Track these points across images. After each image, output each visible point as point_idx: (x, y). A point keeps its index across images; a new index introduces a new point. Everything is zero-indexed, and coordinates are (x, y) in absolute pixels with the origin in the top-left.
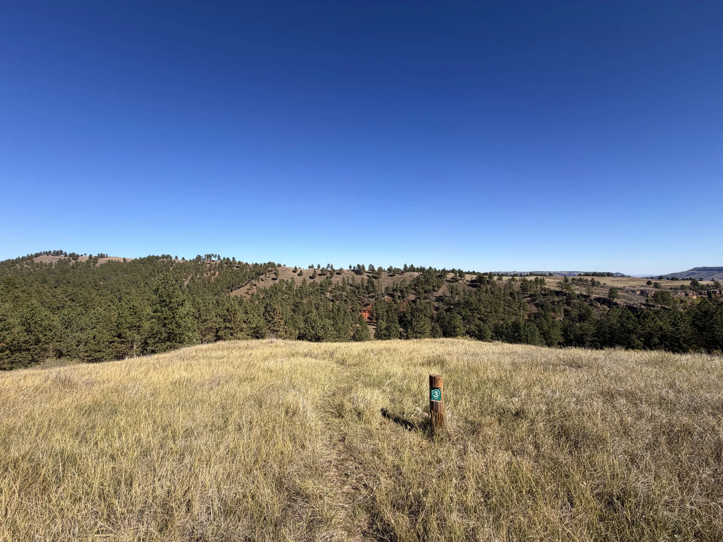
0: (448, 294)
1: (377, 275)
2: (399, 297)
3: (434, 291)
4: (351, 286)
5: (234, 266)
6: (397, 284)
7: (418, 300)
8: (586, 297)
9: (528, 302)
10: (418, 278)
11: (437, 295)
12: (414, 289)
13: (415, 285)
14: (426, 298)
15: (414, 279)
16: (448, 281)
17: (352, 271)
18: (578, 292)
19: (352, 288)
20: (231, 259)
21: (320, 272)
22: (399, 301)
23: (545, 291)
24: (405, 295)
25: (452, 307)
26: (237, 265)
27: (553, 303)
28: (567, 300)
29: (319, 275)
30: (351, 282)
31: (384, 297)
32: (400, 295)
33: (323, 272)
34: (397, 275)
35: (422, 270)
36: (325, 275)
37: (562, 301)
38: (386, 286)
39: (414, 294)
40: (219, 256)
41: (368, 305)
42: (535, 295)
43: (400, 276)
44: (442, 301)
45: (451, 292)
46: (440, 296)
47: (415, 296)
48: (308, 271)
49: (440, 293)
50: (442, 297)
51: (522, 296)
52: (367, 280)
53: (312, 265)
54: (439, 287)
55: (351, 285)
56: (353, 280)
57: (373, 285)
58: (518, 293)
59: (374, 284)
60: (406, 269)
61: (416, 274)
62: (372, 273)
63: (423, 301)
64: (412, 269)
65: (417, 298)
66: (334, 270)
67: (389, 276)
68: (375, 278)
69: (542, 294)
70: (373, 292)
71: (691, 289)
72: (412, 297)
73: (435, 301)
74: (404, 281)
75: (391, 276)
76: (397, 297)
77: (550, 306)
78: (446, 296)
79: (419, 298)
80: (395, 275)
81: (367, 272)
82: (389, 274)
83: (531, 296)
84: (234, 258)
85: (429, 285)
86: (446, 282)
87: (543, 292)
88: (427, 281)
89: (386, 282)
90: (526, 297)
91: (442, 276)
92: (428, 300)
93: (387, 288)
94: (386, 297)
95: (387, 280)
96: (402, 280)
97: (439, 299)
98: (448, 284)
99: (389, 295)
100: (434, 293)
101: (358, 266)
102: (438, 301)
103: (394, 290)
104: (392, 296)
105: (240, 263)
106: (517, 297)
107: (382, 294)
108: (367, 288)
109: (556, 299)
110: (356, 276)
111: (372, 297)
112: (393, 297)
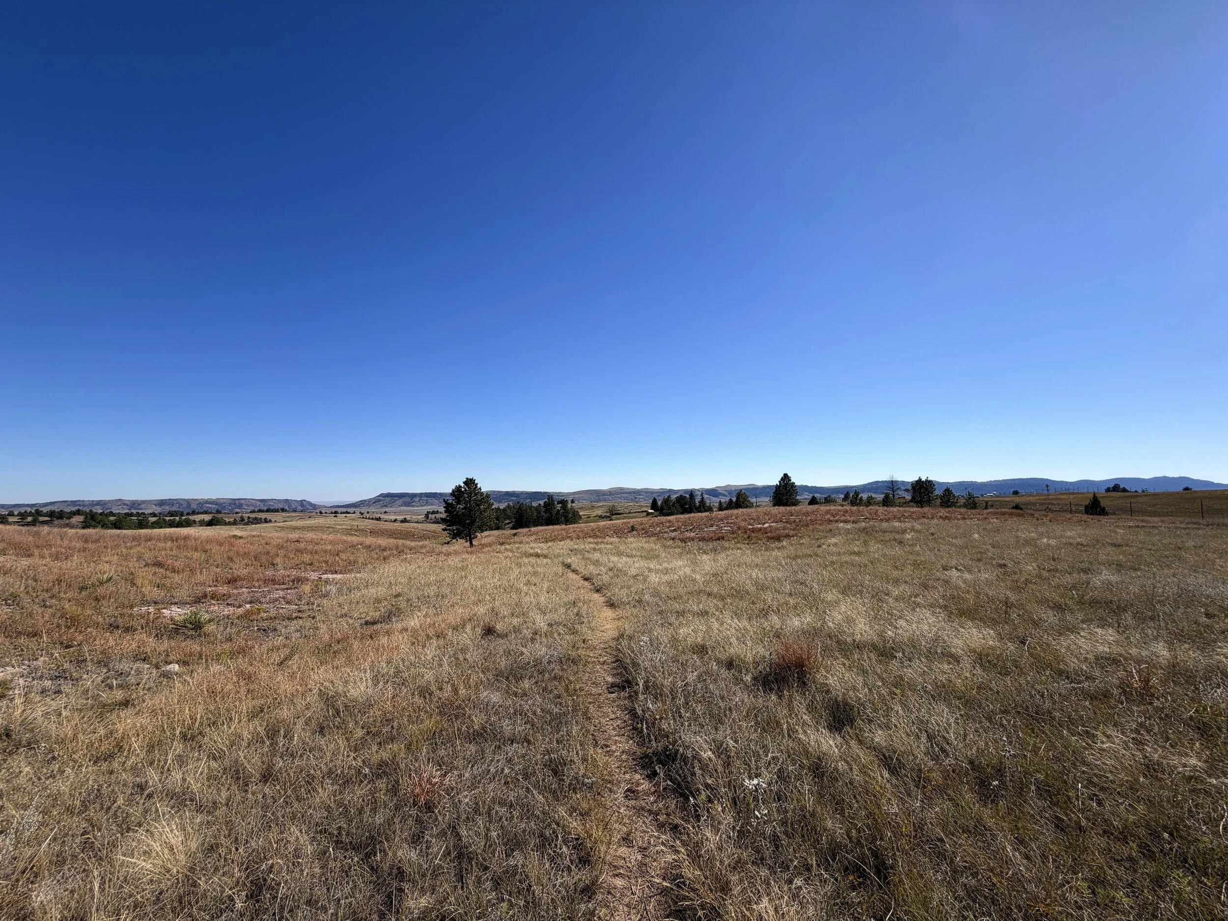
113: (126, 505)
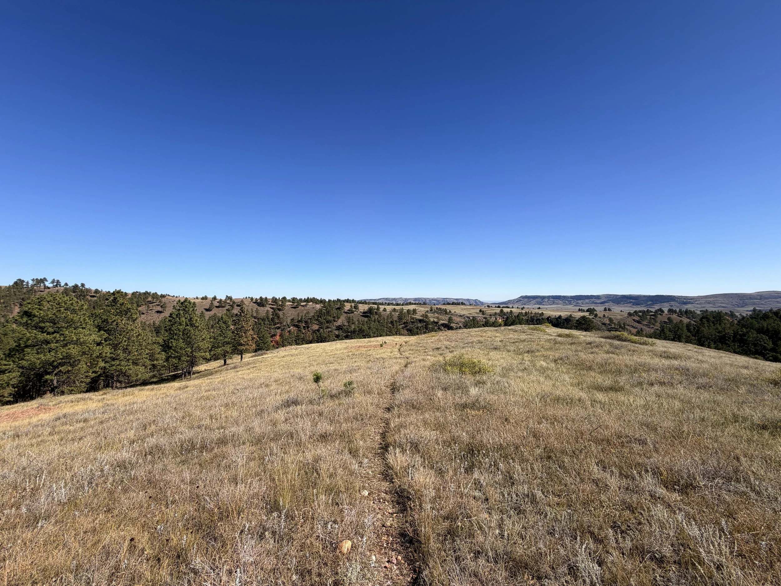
0: (346, 324)
1: (280, 307)
2: (304, 327)
3: (334, 321)
4: (255, 319)
5: (87, 295)
6: (302, 316)
7: (321, 330)
8: (437, 323)
9: (403, 328)
10: (321, 310)
11: (337, 325)
12: (317, 320)
13: (318, 316)
14: (327, 328)
15: (317, 311)
16: (346, 313)
17: (254, 303)
18: (432, 320)
19: (256, 320)
21: (218, 304)
22: (304, 331)
23: (413, 319)
24: (310, 326)
25: (349, 334)
26: (93, 294)
27: (417, 328)
28: (426, 326)
29: (217, 307)
30: (255, 315)
31: (289, 328)
32: (304, 325)
33: (221, 304)
34: (300, 307)
35: (322, 301)
36: (224, 307)
37: (423, 326)
38: (291, 318)
39: (317, 324)
40: (58, 281)
41: (274, 335)
42: (407, 323)
43: (303, 308)
44: (342, 329)
45: (349, 322)
46: (339, 326)
47: (318, 326)
48: (202, 302)
49: (339, 323)
50: (341, 326)
51: (398, 324)
52: (272, 312)
53: (206, 296)
54: (338, 318)
55: (255, 318)
56: (257, 311)
57: (279, 317)
58: (396, 321)
59: (279, 316)
60: (308, 300)
61: (318, 306)
62: (275, 305)
63: (325, 330)
64: (314, 301)
65: (320, 328)
66: (234, 303)
67: (292, 308)
68: (279, 310)
69: (411, 322)
70: (278, 323)
71: (499, 315)
72: (316, 327)
73: (336, 330)
74: (308, 313)
75: (295, 308)
76: (302, 327)
77: (416, 330)
78: (344, 326)
79: (321, 328)
80: (298, 307)
81: (270, 304)
82: (293, 306)
83: (404, 323)
85: (330, 316)
86: (343, 313)
87: (412, 321)
88: (328, 313)
89: (289, 314)
90: (402, 324)
91: (340, 308)
92: (329, 329)
93: (292, 320)
94: (291, 328)
95: (291, 312)
96: (305, 312)
97: (339, 328)
98: (345, 315)
99: (294, 325)
100: (335, 323)
101: (261, 298)
102: (338, 330)
103: (299, 321)
104: (297, 326)
105: (97, 291)
106: (395, 324)
107: (288, 325)
108: (273, 319)
109: (420, 325)
110: (259, 308)
111: (279, 328)
112: (299, 328)
113: (403, 300)
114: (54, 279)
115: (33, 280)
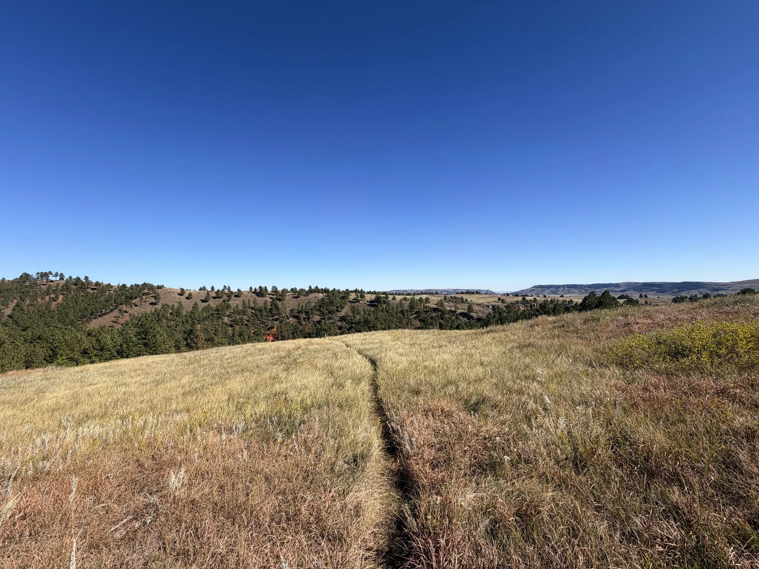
0: (351, 314)
1: (280, 297)
2: (304, 318)
3: (338, 311)
4: (252, 310)
5: (88, 288)
6: (302, 306)
7: (323, 321)
8: (454, 312)
9: (415, 318)
10: (323, 299)
11: (340, 315)
12: (319, 310)
13: (320, 306)
14: (330, 318)
15: (319, 300)
16: (350, 302)
17: (253, 293)
18: (448, 309)
19: (253, 311)
20: (82, 279)
21: (215, 295)
22: (304, 323)
23: (427, 308)
24: (311, 317)
25: (354, 325)
26: (94, 287)
27: (432, 318)
28: (441, 315)
29: (214, 298)
30: (252, 305)
31: (288, 319)
32: (305, 316)
33: (218, 295)
34: (302, 297)
35: (326, 291)
36: (221, 298)
37: (438, 316)
38: (291, 308)
39: (319, 315)
40: (62, 275)
41: (272, 328)
42: (420, 312)
43: (305, 298)
44: (345, 320)
45: (353, 312)
46: (343, 316)
47: (320, 317)
48: (199, 293)
49: (343, 313)
50: (345, 317)
51: (410, 313)
52: (271, 302)
53: (204, 287)
54: (342, 308)
55: (252, 308)
56: (255, 302)
57: (277, 308)
58: (407, 310)
59: (278, 306)
60: (311, 291)
61: (321, 295)
62: (275, 295)
63: (327, 322)
64: (317, 290)
65: (322, 319)
66: (232, 293)
67: (294, 297)
68: (279, 300)
69: (424, 311)
70: (277, 314)
71: (522, 304)
72: (317, 318)
73: (339, 321)
74: (309, 302)
75: (296, 297)
76: (302, 318)
77: (430, 320)
78: (348, 316)
79: (323, 319)
80: (299, 297)
81: (269, 294)
82: (294, 296)
83: (416, 313)
84: (86, 278)
85: (333, 306)
86: (348, 303)
87: (425, 310)
88: (331, 302)
89: (290, 304)
90: (413, 314)
91: (345, 297)
92: (332, 321)
93: (292, 310)
94: (291, 319)
95: (292, 302)
96: (307, 301)
97: (343, 319)
98: (350, 304)
99: (294, 317)
100: (338, 314)
101: (260, 287)
102: (341, 321)
103: (299, 312)
104: (297, 317)
105: (97, 284)
106: (406, 314)
107: (287, 316)
108: (271, 310)
109: (434, 315)
110: (257, 298)
111: (277, 320)
112: (298, 319)
114: (57, 273)
115: (38, 273)
